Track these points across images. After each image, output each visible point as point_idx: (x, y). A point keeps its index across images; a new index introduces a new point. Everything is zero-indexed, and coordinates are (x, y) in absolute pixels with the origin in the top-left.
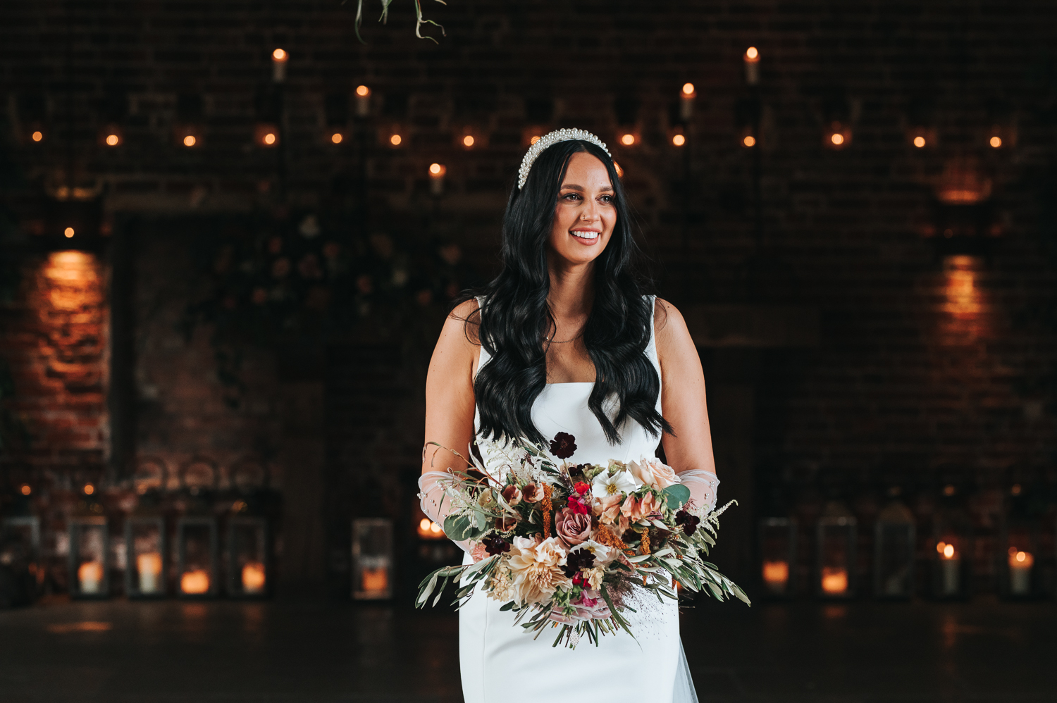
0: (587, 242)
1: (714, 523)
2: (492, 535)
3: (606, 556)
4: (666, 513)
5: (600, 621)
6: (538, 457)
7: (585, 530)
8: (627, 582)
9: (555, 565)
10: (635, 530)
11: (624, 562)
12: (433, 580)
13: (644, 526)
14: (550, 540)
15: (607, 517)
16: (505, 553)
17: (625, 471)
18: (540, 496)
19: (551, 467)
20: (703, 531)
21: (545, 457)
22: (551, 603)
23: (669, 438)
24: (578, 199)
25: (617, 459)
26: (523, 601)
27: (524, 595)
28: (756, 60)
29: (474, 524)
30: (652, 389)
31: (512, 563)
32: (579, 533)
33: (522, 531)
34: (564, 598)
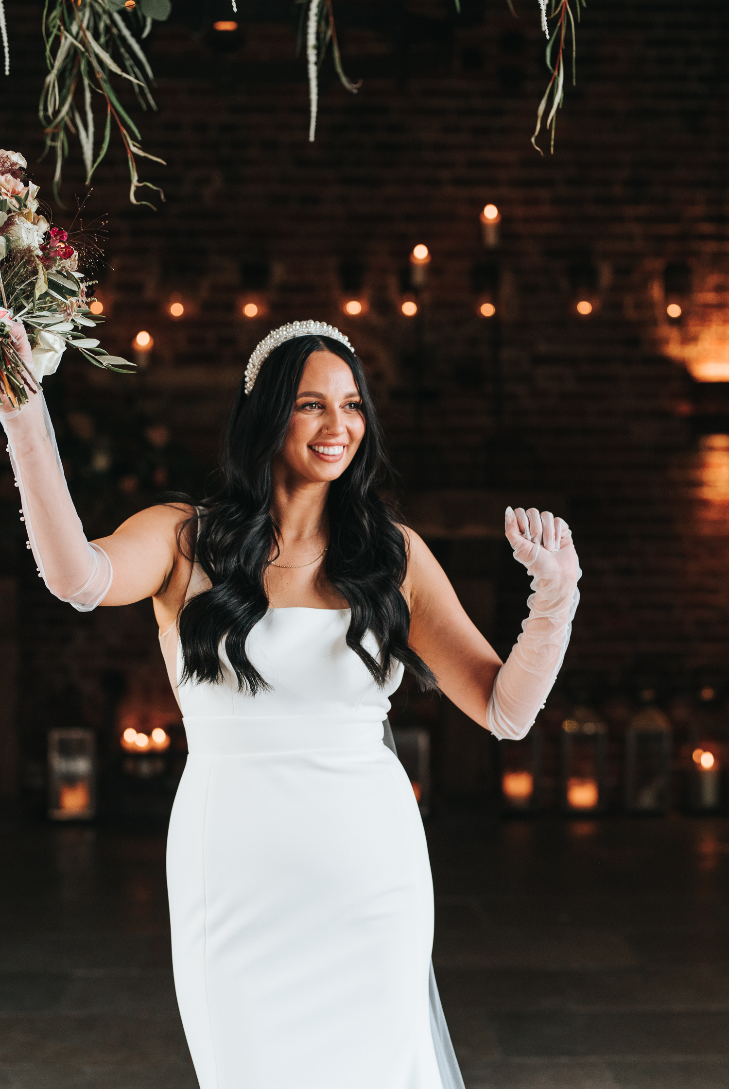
0: (331, 458)
24: (319, 408)
28: (496, 221)
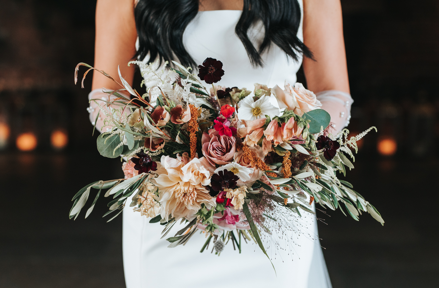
1: (353, 147)
2: (141, 154)
3: (249, 176)
4: (307, 139)
5: (243, 231)
6: (188, 80)
7: (229, 151)
8: (268, 200)
9: (200, 184)
10: (277, 152)
11: (265, 182)
12: (86, 194)
13: (285, 150)
14: (195, 161)
15: (250, 140)
16: (152, 171)
17: (270, 95)
18: (187, 117)
19: (200, 89)
20: (342, 155)
21: (195, 80)
22: (196, 219)
23: (309, 62)
25: (262, 83)
26: (170, 216)
27: (170, 211)
29: (124, 142)
30: (295, 19)
31: (160, 181)
32: (224, 154)
33: (170, 151)
34: (208, 216)
